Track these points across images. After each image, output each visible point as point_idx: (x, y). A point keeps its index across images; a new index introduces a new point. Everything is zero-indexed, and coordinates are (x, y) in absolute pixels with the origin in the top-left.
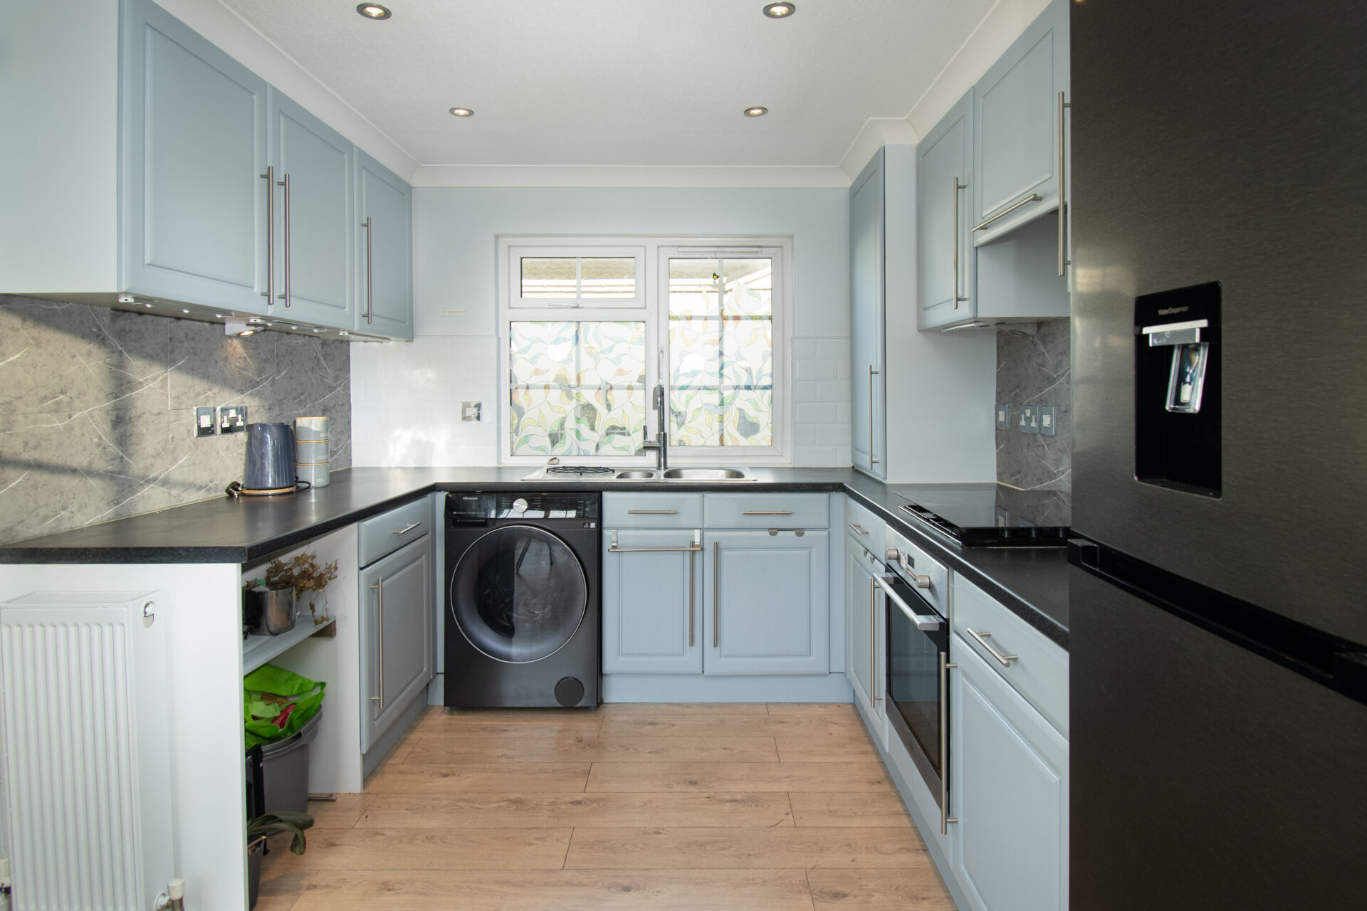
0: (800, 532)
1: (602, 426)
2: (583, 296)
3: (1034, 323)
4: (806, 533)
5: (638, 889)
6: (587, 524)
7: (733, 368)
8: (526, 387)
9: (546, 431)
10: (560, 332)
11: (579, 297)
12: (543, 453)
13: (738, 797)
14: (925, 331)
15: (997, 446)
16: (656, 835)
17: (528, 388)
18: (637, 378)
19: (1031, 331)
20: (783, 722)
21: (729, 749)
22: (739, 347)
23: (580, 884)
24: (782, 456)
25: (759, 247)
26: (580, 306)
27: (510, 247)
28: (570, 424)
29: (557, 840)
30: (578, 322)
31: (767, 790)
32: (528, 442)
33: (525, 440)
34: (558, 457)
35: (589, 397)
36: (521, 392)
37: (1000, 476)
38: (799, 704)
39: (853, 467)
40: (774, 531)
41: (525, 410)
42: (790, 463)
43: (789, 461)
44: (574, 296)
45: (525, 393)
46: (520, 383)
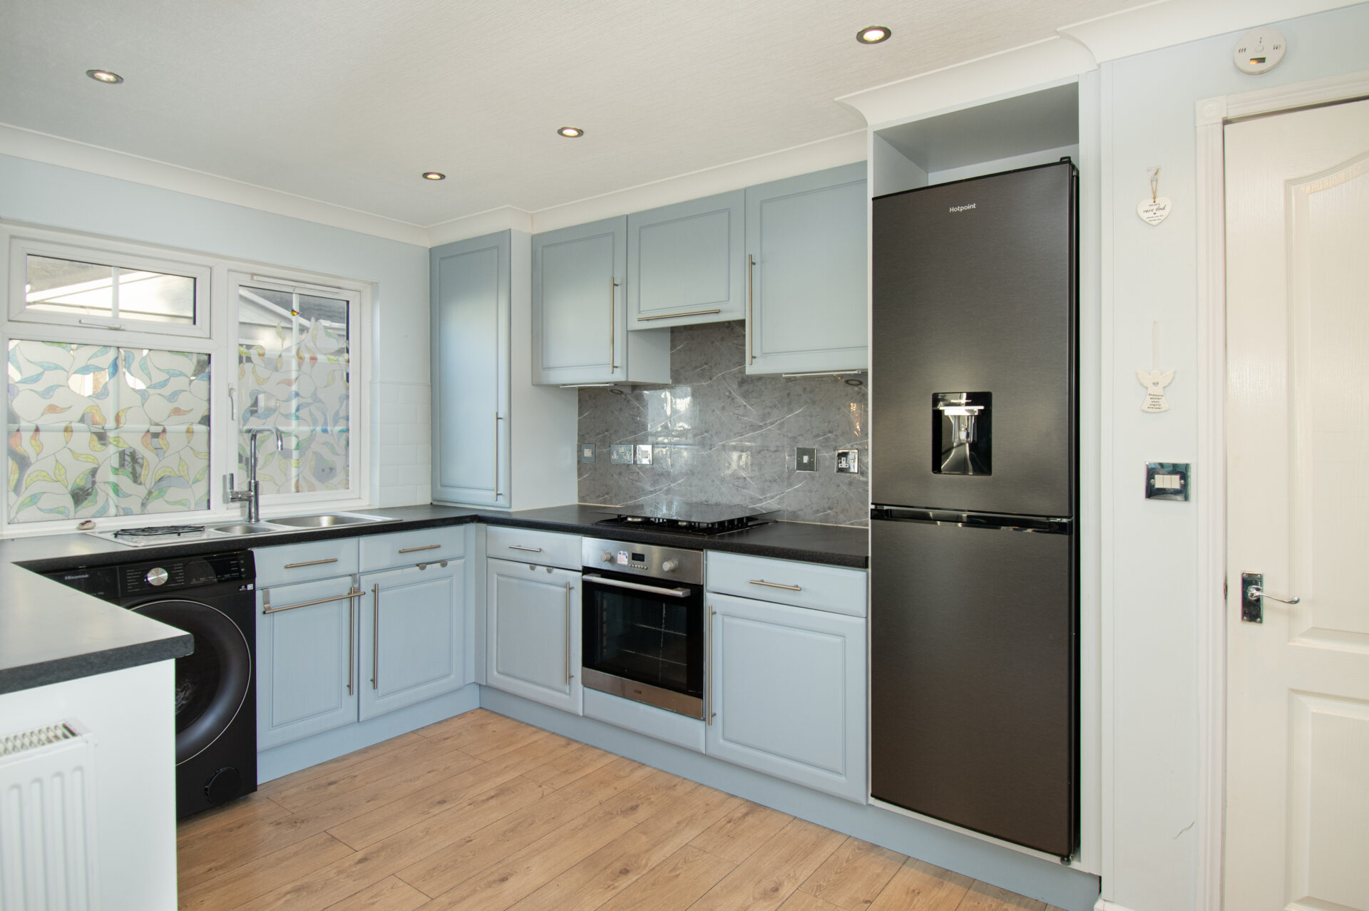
0: (444, 563)
1: (148, 477)
2: (122, 315)
3: (628, 386)
4: (450, 563)
5: (511, 875)
6: (243, 587)
7: (310, 410)
8: (34, 428)
9: (66, 488)
10: (89, 359)
11: (116, 317)
12: (61, 516)
13: (492, 794)
14: (540, 385)
15: (580, 475)
16: (469, 843)
17: (37, 430)
18: (199, 419)
19: (627, 391)
20: (447, 738)
21: (433, 771)
22: (316, 390)
23: (463, 899)
24: (360, 498)
25: (339, 288)
26: (123, 328)
27: (12, 237)
28: (107, 475)
29: (392, 888)
30: (118, 348)
31: (505, 781)
32: (36, 503)
33: (31, 501)
34: (92, 520)
35: (133, 441)
36: (26, 436)
37: (581, 498)
38: (440, 722)
39: (431, 504)
40: (422, 566)
41: (33, 460)
42: (370, 505)
43: (368, 503)
44: (109, 314)
45: (33, 438)
46: (23, 424)
